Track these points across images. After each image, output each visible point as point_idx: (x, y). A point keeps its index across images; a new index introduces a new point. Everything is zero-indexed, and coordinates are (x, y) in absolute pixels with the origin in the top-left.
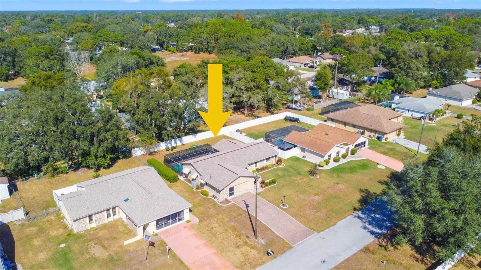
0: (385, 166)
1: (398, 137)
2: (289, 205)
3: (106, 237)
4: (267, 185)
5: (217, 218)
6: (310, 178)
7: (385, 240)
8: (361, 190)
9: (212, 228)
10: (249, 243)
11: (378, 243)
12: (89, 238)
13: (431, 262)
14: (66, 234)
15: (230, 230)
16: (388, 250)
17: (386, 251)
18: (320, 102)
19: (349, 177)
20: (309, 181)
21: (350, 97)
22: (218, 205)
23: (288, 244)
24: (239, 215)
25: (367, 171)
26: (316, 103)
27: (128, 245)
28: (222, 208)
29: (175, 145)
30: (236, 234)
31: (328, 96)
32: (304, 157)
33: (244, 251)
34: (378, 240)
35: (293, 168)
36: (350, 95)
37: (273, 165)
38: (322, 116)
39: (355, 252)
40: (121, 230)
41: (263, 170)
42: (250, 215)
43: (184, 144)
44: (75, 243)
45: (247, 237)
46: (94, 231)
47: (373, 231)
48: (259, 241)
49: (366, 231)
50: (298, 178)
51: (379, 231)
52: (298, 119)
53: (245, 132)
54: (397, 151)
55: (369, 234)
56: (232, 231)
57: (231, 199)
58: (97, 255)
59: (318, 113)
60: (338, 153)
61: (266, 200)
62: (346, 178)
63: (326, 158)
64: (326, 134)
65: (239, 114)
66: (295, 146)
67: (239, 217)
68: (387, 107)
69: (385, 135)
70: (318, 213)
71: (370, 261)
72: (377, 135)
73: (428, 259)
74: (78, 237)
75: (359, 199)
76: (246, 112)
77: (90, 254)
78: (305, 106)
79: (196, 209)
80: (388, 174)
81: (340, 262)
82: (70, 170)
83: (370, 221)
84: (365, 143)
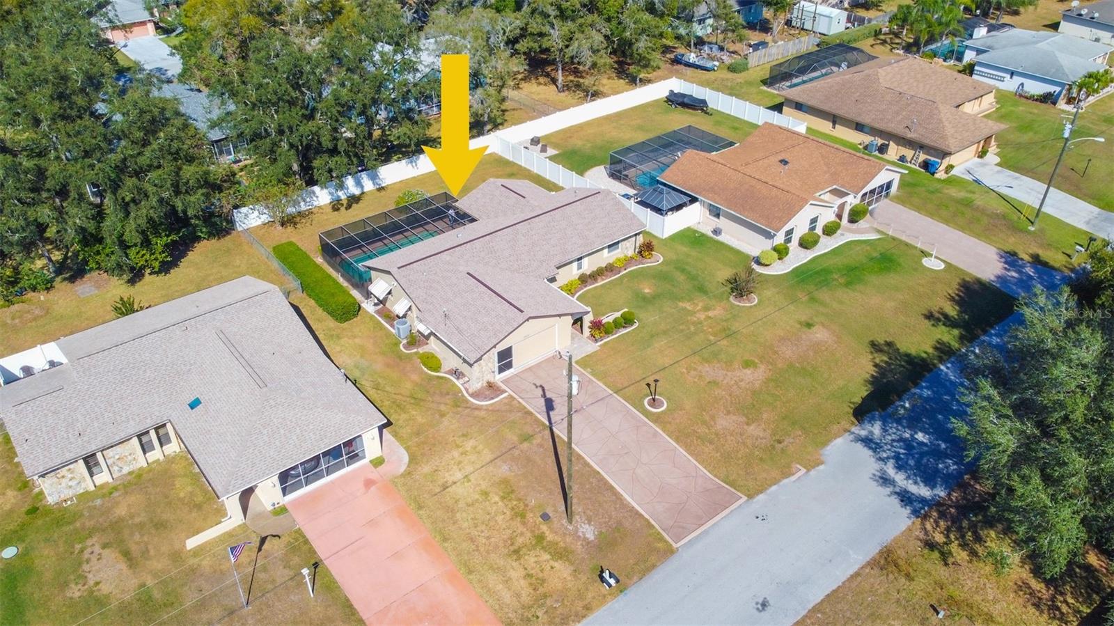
0: (944, 261)
1: (979, 160)
2: (668, 399)
3: (137, 520)
4: (608, 333)
5: (461, 450)
6: (733, 306)
7: (942, 523)
8: (875, 347)
9: (445, 487)
10: (550, 537)
11: (922, 535)
12: (87, 524)
13: (1079, 612)
14: (24, 510)
15: (496, 494)
16: (950, 560)
17: (946, 564)
18: (763, 44)
19: (841, 303)
20: (729, 316)
21: (849, 25)
22: (467, 401)
23: (662, 539)
24: (525, 440)
25: (892, 279)
26: (756, 47)
27: (199, 551)
28: (477, 413)
29: (357, 192)
30: (513, 509)
31: (788, 23)
32: (717, 232)
33: (533, 569)
34: (923, 524)
35: (683, 271)
36: (849, 20)
37: (629, 261)
38: (769, 90)
39: (855, 568)
40: (182, 495)
41: (599, 279)
42: (557, 440)
43: (383, 185)
44: (47, 540)
45: (545, 517)
46: (104, 496)
47: (908, 492)
48: (577, 531)
49: (888, 490)
50: (697, 305)
51: (924, 491)
52: (704, 102)
53: (555, 146)
54: (977, 209)
55: (895, 501)
56: (503, 498)
57: (505, 382)
58: (105, 588)
59: (759, 79)
60: (814, 221)
61: (605, 384)
62: (835, 305)
63: (780, 239)
64: (781, 161)
65: (540, 84)
66: (694, 200)
67: (525, 445)
68: (951, 59)
69: (948, 159)
70: (752, 427)
71: (898, 601)
72: (922, 157)
73: (1071, 601)
74: (60, 517)
75: (868, 376)
76: (560, 77)
77: (84, 585)
78: (726, 58)
79: (404, 416)
80: (953, 289)
81: (810, 606)
82: (58, 279)
83: (899, 453)
84: (889, 185)
